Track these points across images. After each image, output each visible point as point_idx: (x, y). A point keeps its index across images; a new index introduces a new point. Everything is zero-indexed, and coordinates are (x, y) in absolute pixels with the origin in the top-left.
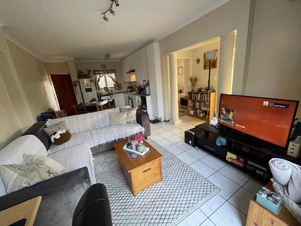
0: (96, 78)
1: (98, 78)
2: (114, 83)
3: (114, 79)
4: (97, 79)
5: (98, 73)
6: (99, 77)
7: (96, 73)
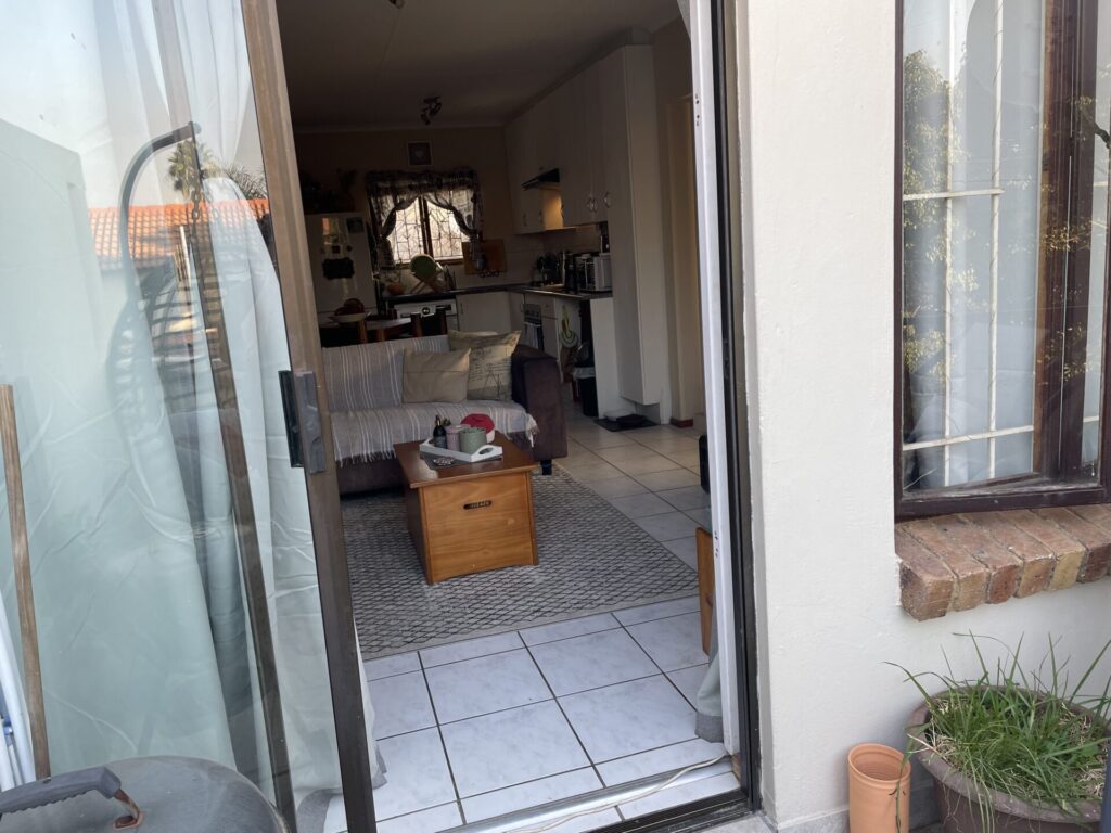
0: (379, 212)
1: (387, 212)
2: (466, 238)
3: (469, 217)
4: (384, 219)
5: (388, 185)
6: (391, 206)
7: (380, 184)
